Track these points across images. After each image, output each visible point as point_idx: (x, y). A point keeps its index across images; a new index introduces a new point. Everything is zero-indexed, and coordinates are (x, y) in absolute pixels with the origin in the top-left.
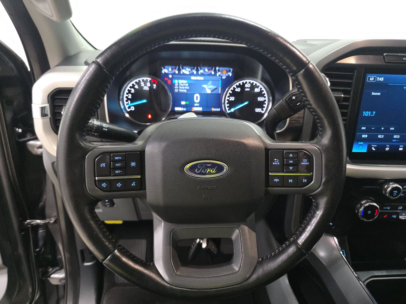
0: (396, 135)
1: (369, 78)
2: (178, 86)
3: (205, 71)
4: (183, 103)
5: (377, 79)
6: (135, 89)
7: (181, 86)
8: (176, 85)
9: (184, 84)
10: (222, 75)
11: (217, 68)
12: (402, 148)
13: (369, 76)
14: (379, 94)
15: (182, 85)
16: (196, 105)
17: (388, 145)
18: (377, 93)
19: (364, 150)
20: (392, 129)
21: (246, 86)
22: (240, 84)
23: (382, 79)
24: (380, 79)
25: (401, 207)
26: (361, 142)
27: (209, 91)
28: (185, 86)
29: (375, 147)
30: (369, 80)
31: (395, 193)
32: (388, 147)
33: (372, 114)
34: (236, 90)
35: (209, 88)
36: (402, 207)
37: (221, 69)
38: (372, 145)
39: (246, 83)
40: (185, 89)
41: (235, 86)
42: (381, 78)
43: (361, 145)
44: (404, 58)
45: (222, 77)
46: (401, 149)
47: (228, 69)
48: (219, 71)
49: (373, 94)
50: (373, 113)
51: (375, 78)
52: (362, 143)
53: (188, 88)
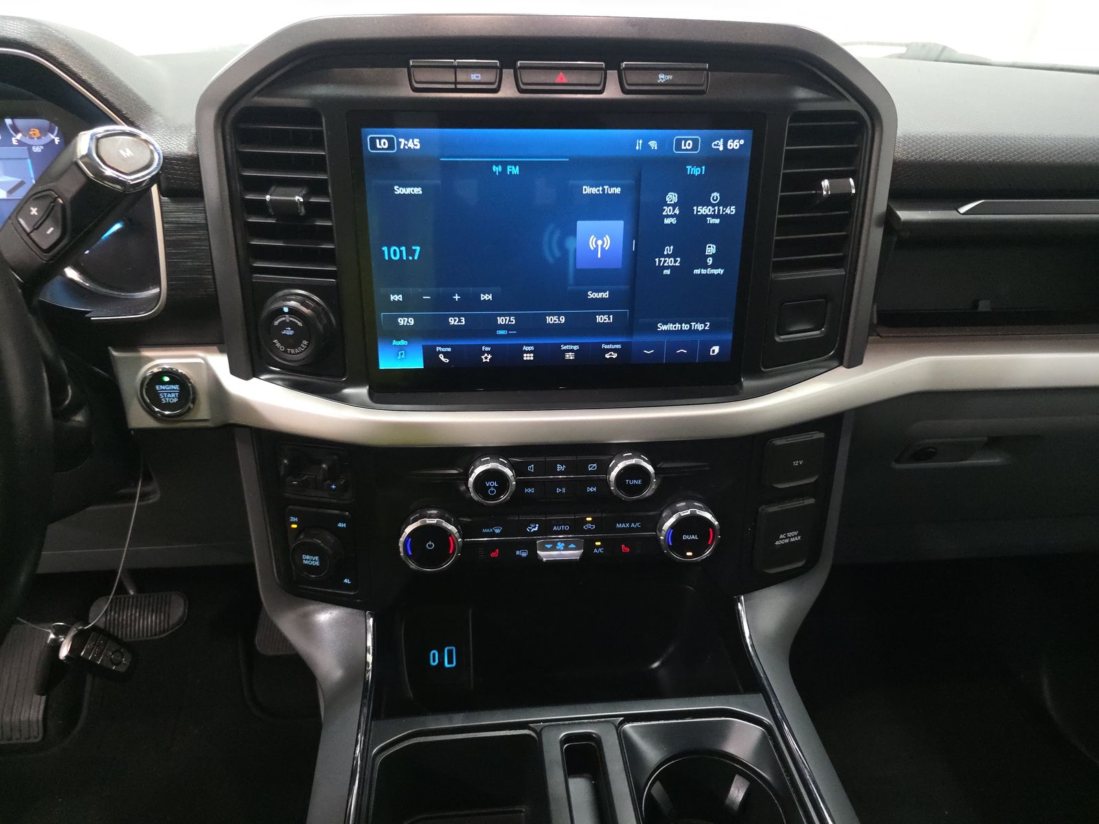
0: (504, 315)
1: (373, 141)
5: (399, 143)
10: (27, 140)
11: (8, 122)
12: (532, 355)
13: (369, 135)
14: (418, 191)
17: (487, 346)
18: (412, 189)
19: (416, 363)
20: (486, 297)
23: (414, 144)
24: (411, 144)
25: (535, 527)
26: (398, 340)
29: (447, 352)
30: (374, 146)
31: (492, 489)
32: (488, 353)
33: (410, 252)
36: (537, 525)
37: (20, 122)
38: (438, 349)
42: (411, 140)
43: (401, 348)
44: (475, 75)
45: (30, 147)
46: (528, 357)
47: (43, 123)
48: (17, 131)
49: (399, 191)
50: (416, 250)
51: (390, 141)
52: (403, 342)
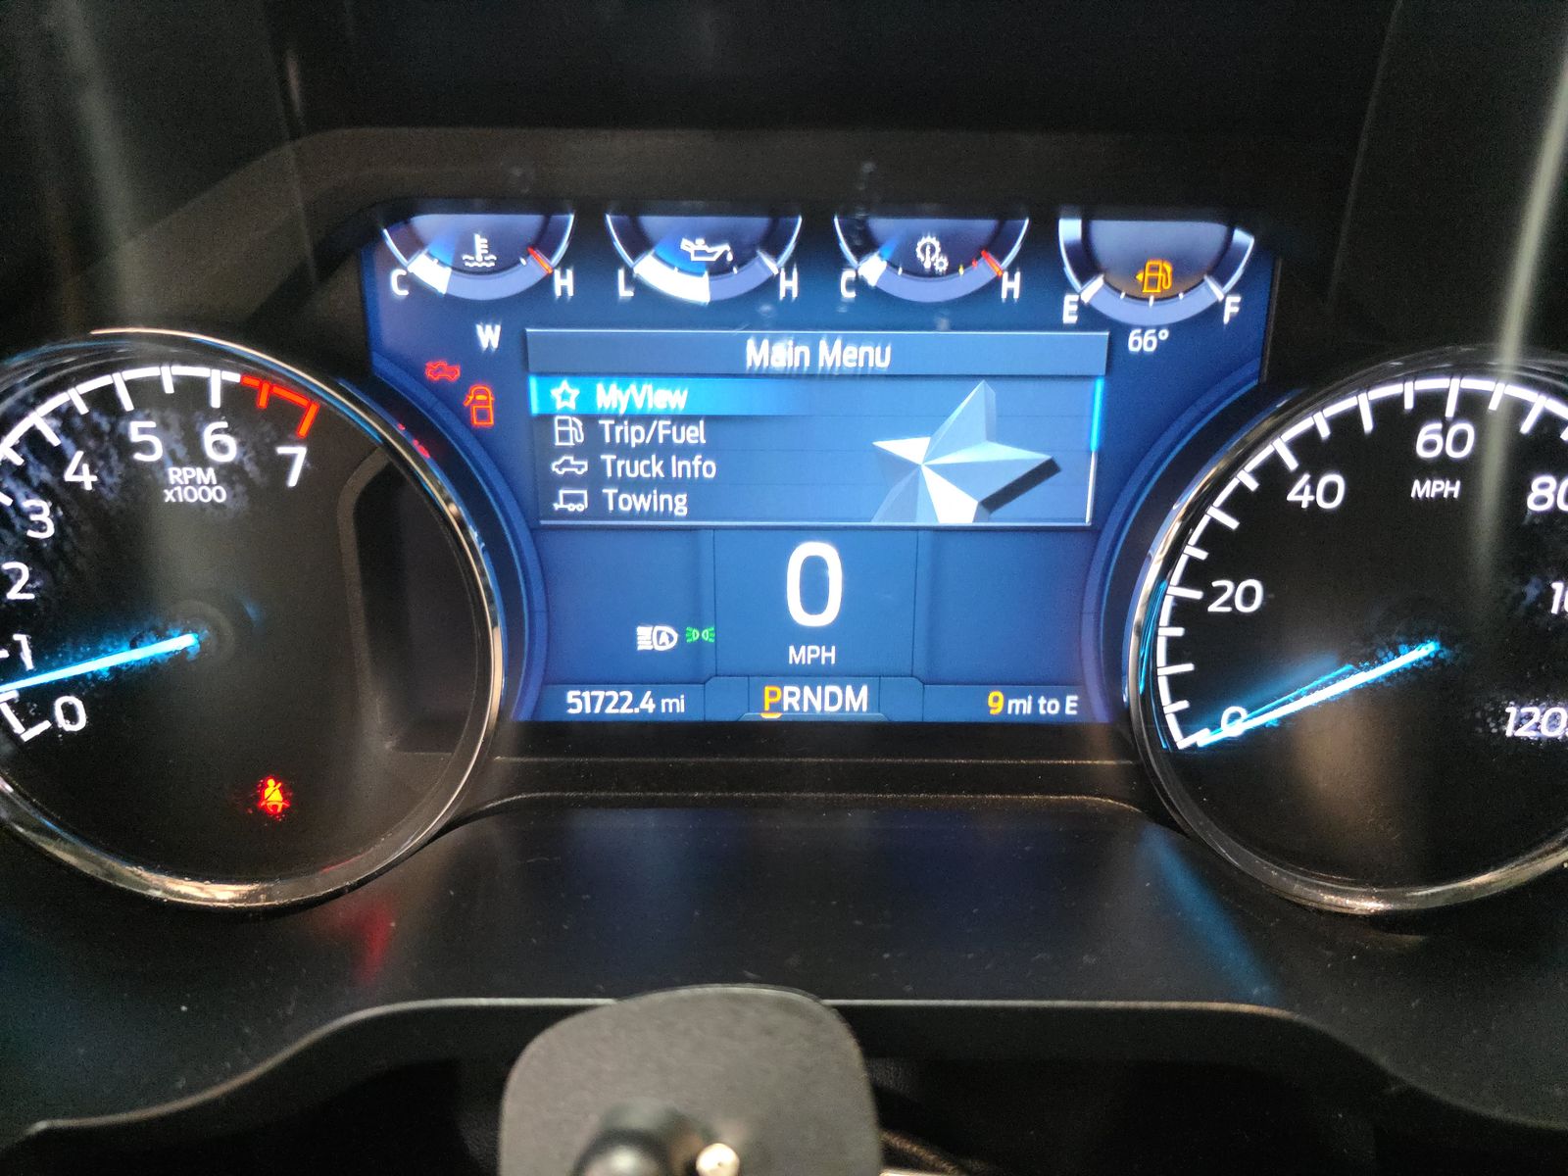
2: (592, 446)
3: (915, 270)
4: (654, 638)
6: (62, 495)
7: (623, 450)
8: (564, 436)
9: (662, 428)
10: (1117, 308)
11: (1069, 229)
15: (635, 435)
16: (800, 655)
21: (1429, 442)
22: (1347, 423)
27: (956, 508)
28: (665, 450)
34: (1300, 494)
35: (955, 474)
37: (1114, 235)
39: (1430, 406)
40: (668, 485)
41: (1280, 446)
45: (1119, 332)
47: (1203, 234)
48: (1087, 262)
53: (705, 468)
